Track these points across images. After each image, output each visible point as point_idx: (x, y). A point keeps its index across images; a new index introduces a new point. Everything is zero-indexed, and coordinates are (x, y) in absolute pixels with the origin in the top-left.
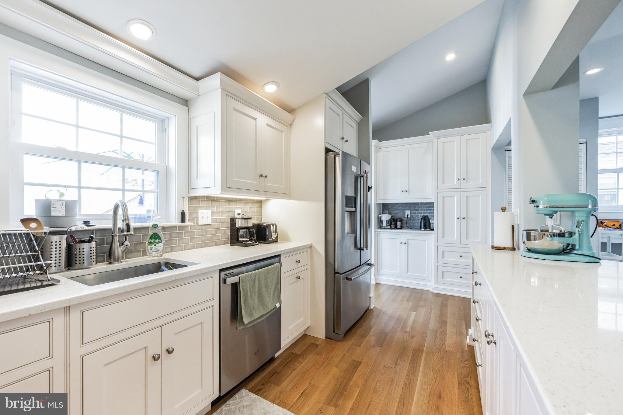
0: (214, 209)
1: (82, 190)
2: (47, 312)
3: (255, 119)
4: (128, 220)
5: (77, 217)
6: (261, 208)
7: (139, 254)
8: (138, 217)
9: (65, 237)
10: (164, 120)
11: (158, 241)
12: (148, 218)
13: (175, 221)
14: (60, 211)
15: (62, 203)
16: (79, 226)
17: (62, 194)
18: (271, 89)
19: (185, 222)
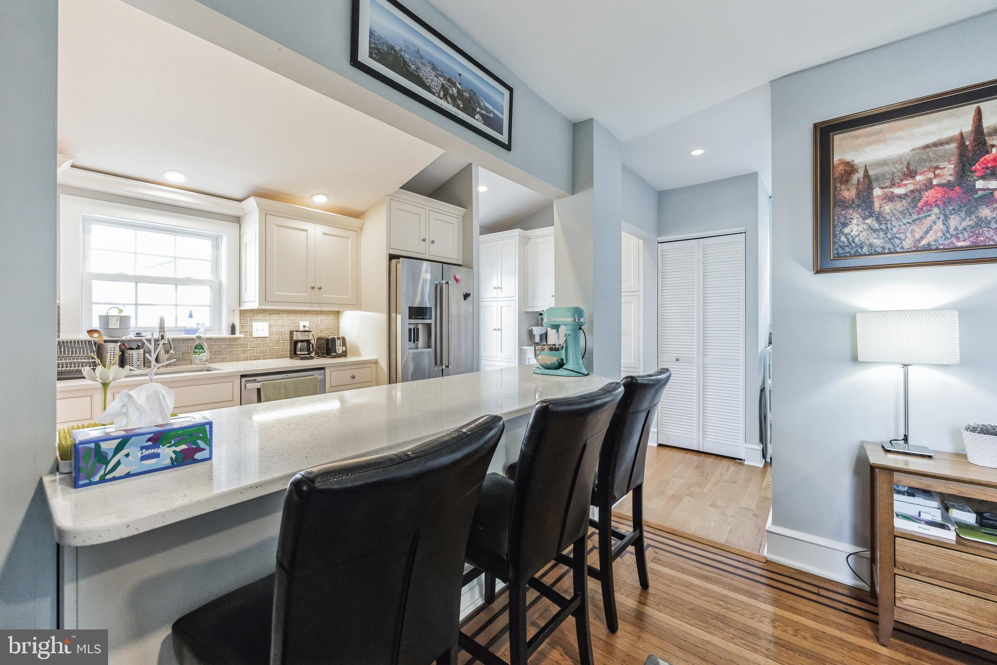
0: (271, 322)
1: (139, 306)
2: (88, 389)
3: (306, 231)
4: (164, 332)
5: (131, 329)
6: (339, 320)
7: (187, 362)
8: (188, 329)
9: (119, 344)
10: (218, 237)
11: (201, 351)
12: (195, 331)
13: (225, 334)
14: (115, 325)
15: (117, 318)
16: (132, 336)
17: (121, 311)
18: (320, 199)
19: (235, 334)
